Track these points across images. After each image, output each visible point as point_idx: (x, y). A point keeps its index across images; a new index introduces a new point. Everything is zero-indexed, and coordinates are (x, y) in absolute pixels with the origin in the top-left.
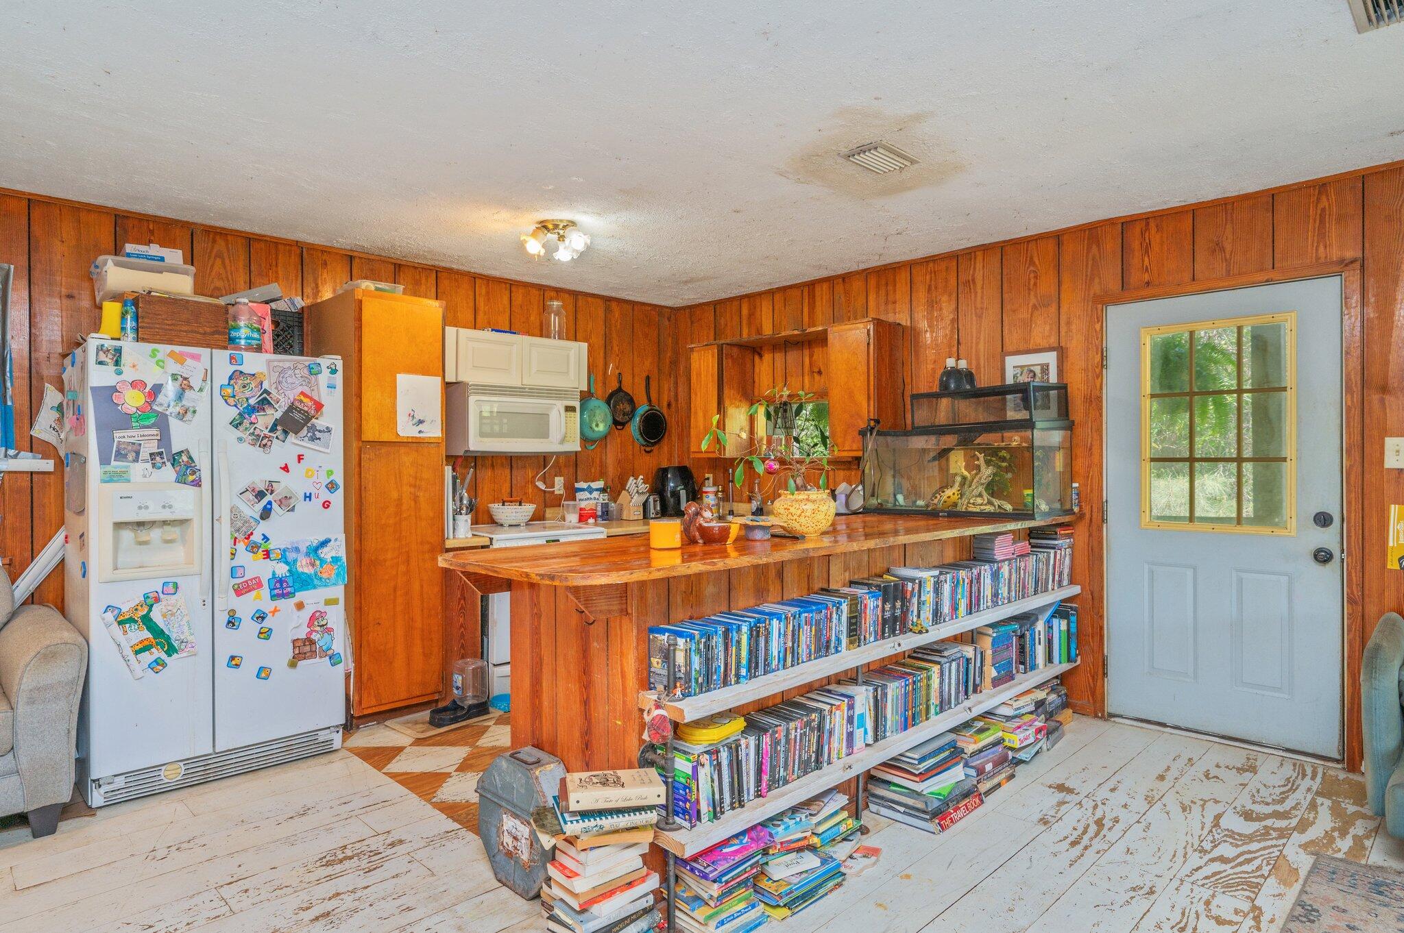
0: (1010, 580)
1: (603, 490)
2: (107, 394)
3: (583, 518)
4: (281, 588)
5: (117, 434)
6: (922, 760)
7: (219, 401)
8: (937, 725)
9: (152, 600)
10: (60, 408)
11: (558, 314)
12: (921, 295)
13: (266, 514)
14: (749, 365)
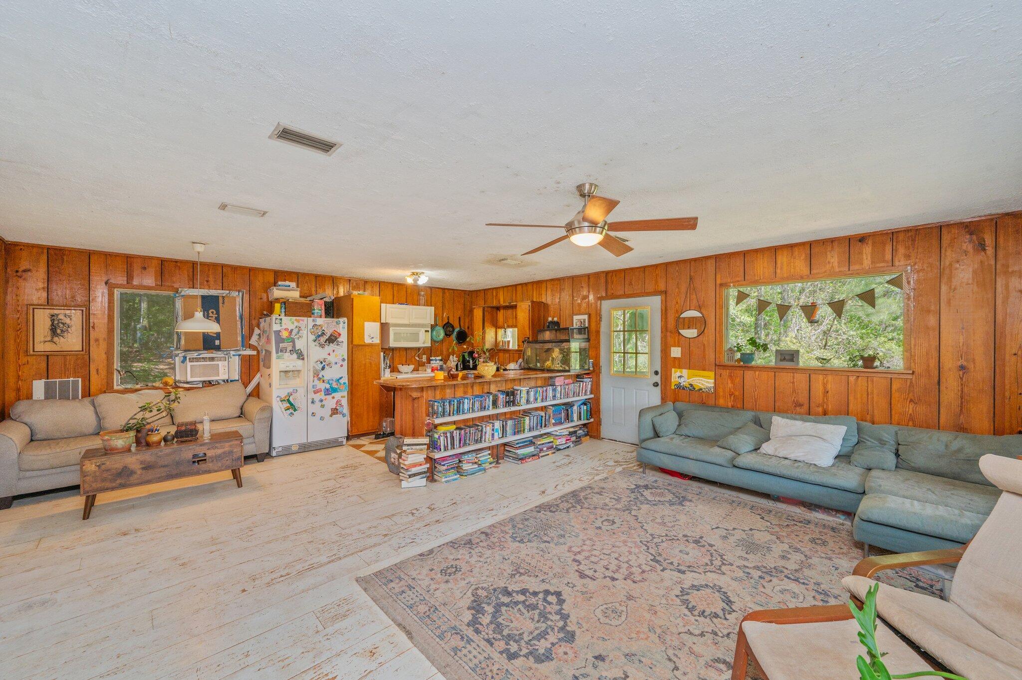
0: (561, 392)
1: (441, 360)
2: (278, 333)
3: (433, 370)
4: (328, 392)
5: (281, 344)
6: (517, 444)
7: (309, 334)
8: (527, 435)
9: (290, 395)
10: (259, 335)
11: (423, 296)
12: (549, 292)
13: (323, 368)
14: (495, 314)
